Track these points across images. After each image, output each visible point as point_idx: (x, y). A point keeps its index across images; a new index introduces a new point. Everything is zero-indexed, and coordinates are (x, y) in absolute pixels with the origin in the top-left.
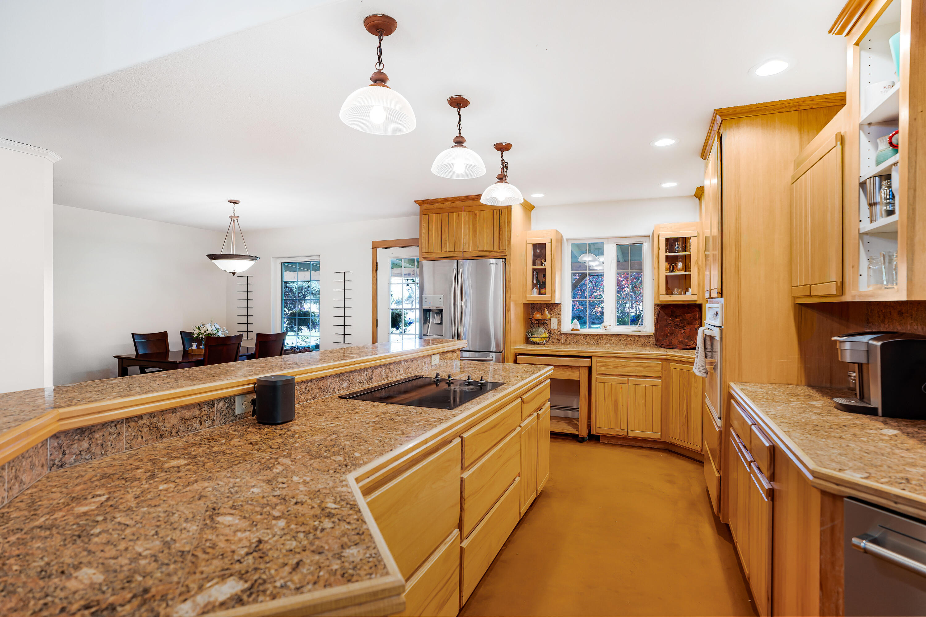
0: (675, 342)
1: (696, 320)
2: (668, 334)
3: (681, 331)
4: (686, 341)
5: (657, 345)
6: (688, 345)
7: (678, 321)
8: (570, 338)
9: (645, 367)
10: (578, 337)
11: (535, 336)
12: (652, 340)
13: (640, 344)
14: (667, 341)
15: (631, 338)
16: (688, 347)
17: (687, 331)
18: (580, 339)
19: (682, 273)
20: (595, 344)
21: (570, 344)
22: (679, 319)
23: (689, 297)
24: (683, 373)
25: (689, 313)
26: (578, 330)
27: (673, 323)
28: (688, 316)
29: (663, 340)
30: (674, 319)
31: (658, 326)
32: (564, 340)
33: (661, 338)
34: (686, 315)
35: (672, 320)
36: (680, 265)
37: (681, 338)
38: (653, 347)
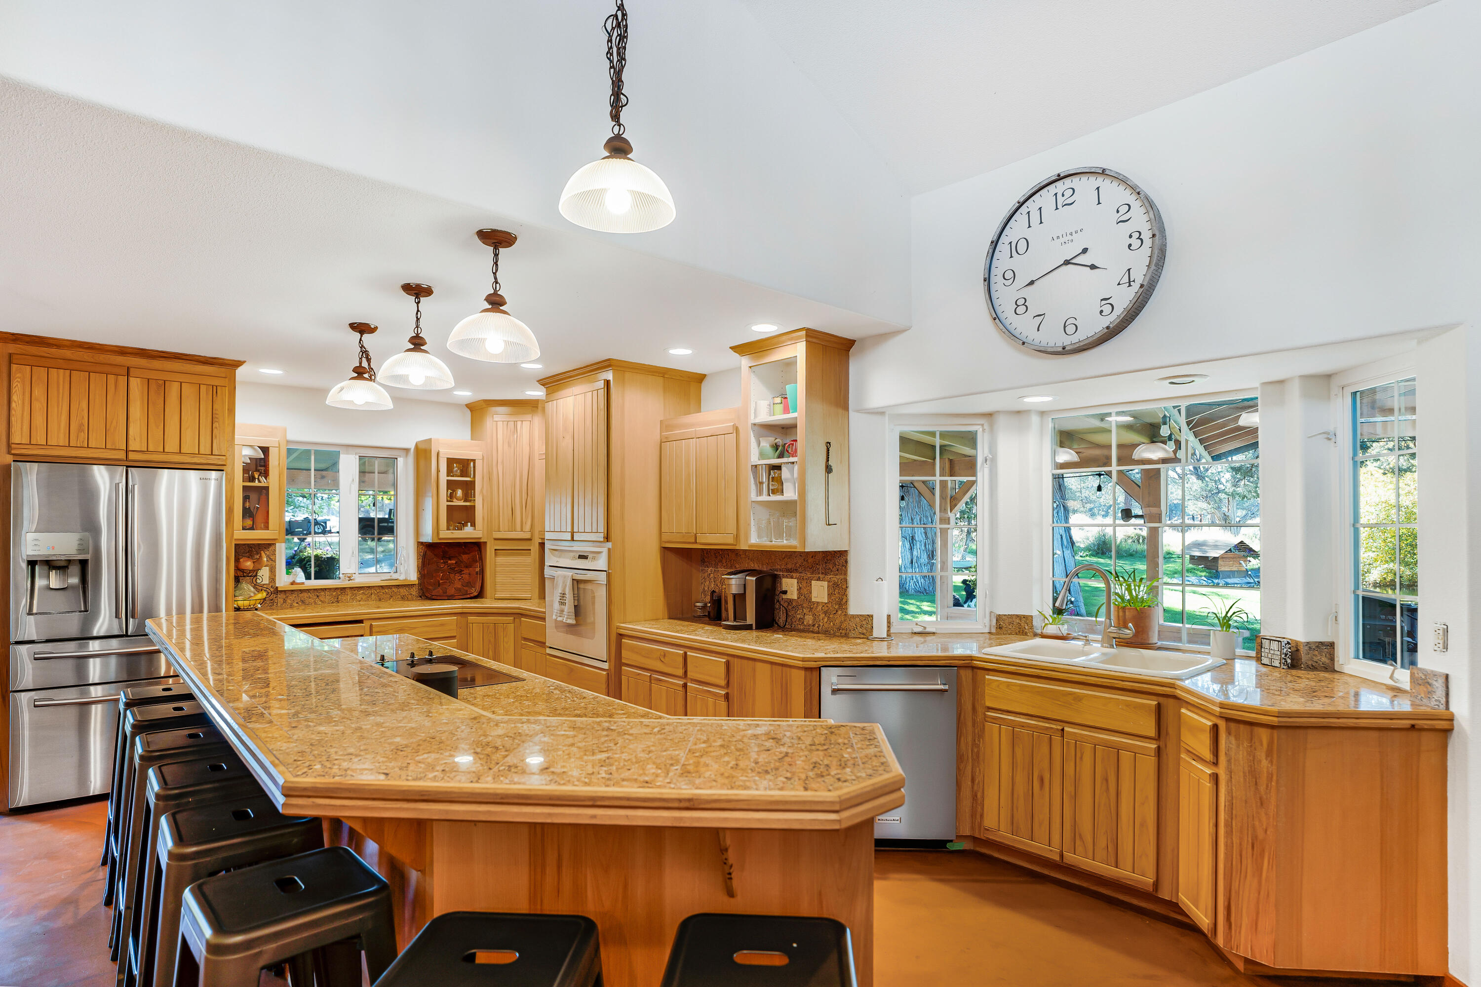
0: (451, 591)
1: (477, 561)
2: (441, 581)
3: (458, 577)
4: (466, 588)
5: (421, 597)
6: (469, 593)
7: (453, 564)
8: (292, 597)
9: (437, 626)
10: (305, 595)
11: (240, 598)
12: (414, 591)
13: (399, 597)
14: (439, 591)
15: (387, 590)
16: (468, 596)
17: (466, 577)
18: (310, 598)
19: (462, 503)
20: (333, 603)
21: (291, 607)
22: (454, 562)
23: (468, 533)
24: (488, 627)
25: (466, 553)
26: (303, 583)
27: (446, 566)
28: (465, 557)
29: (434, 590)
30: (447, 562)
31: (426, 571)
32: (281, 601)
33: (430, 588)
34: (463, 556)
35: (444, 563)
36: (459, 493)
37: (458, 585)
38: (416, 600)
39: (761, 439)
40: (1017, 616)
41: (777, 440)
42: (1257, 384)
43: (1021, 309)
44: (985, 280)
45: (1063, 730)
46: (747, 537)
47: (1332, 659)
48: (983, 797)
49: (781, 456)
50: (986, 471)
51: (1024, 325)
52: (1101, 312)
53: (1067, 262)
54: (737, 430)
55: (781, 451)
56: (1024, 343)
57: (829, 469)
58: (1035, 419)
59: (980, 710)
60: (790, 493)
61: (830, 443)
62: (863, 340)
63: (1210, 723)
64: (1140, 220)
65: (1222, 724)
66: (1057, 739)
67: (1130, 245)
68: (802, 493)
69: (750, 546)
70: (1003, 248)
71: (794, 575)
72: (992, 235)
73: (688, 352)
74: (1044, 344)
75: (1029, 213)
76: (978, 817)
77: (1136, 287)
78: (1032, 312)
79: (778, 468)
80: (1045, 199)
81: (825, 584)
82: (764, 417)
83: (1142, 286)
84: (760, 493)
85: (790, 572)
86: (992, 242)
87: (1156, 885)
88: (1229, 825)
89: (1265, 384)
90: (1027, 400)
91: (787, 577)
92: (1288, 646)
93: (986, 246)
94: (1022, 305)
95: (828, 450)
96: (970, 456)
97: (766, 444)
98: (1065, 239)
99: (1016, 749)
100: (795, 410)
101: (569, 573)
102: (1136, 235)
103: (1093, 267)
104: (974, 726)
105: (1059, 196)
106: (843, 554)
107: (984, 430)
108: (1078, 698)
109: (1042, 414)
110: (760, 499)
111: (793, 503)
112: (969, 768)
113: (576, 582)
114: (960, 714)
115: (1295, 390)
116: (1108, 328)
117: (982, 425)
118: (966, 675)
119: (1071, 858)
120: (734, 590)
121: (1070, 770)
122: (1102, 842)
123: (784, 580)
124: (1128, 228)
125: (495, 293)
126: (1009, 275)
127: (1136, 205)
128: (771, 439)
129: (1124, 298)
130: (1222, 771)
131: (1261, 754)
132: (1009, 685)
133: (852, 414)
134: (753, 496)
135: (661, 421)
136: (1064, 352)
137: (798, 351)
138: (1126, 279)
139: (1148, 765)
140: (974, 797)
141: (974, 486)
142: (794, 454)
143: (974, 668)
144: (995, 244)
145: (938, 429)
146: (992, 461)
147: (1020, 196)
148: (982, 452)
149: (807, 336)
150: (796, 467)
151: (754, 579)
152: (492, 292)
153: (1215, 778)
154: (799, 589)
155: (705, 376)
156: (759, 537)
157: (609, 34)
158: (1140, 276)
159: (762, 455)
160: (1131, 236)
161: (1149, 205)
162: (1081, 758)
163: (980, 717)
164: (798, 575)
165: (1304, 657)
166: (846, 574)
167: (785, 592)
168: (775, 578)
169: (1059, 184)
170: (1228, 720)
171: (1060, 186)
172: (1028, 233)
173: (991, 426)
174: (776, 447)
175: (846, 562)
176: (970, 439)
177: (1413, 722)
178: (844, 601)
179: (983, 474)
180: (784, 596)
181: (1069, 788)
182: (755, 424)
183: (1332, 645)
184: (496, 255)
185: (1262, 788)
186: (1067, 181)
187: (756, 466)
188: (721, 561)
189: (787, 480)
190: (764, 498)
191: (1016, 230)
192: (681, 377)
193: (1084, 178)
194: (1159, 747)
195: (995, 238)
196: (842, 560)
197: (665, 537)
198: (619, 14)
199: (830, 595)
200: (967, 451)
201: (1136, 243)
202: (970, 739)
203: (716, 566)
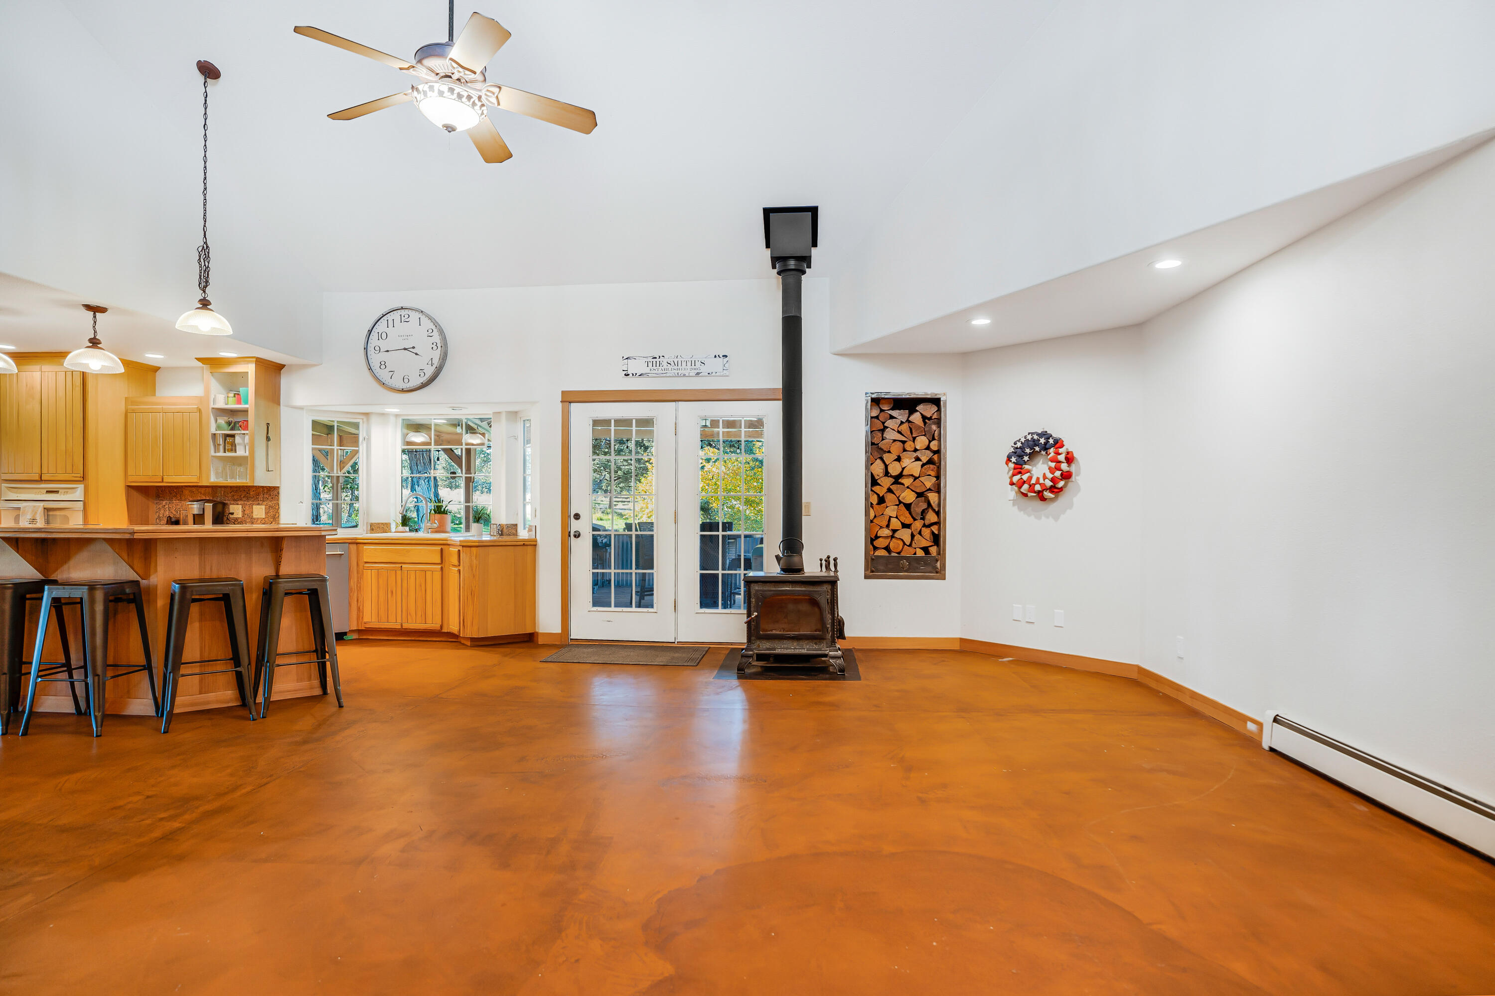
39: (218, 418)
40: (382, 523)
41: (229, 419)
42: (491, 413)
43: (383, 367)
44: (365, 349)
45: (401, 567)
46: (208, 477)
47: (517, 531)
48: (363, 609)
49: (232, 429)
50: (365, 445)
51: (384, 375)
52: (420, 375)
53: (405, 349)
54: (200, 411)
55: (232, 425)
56: (384, 384)
57: (268, 439)
58: (392, 419)
59: (361, 565)
60: (241, 452)
61: (269, 424)
62: (291, 366)
63: (457, 550)
64: (436, 338)
65: (460, 548)
66: (399, 572)
67: (432, 348)
68: (252, 452)
69: (210, 483)
70: (374, 335)
71: (240, 503)
72: (369, 327)
73: (162, 357)
74: (393, 386)
75: (388, 320)
76: (361, 618)
77: (434, 366)
78: (388, 369)
79: (233, 436)
80: (396, 316)
81: (263, 507)
82: (221, 404)
83: (436, 368)
84: (216, 449)
85: (236, 501)
86: (369, 331)
87: (441, 627)
88: (464, 588)
89: (494, 413)
90: (386, 410)
91: (233, 504)
92: (500, 526)
93: (366, 332)
94: (383, 364)
95: (268, 428)
96: (355, 434)
97: (222, 421)
98: (405, 337)
99: (379, 580)
100: (246, 403)
101: (41, 504)
102: (435, 344)
103: (416, 354)
104: (358, 573)
105: (402, 316)
106: (276, 489)
107: (363, 422)
108: (408, 551)
109: (397, 416)
110: (218, 454)
111: (245, 458)
112: (356, 594)
113: (47, 510)
114: (350, 568)
115: (504, 416)
116: (422, 383)
117: (363, 419)
118: (354, 547)
119: (405, 626)
120: (196, 512)
121: (405, 585)
122: (419, 613)
123: (231, 506)
124: (431, 340)
125: (95, 338)
126: (377, 348)
127: (435, 330)
128: (226, 418)
129: (430, 371)
130: (461, 568)
131: (474, 558)
132: (375, 550)
133: (283, 409)
134: (212, 453)
135: (126, 398)
136: (403, 391)
137: (250, 369)
138: (430, 362)
139: (438, 575)
140: (359, 609)
141: (357, 455)
142: (246, 428)
143: (357, 543)
144: (370, 332)
145: (336, 419)
146: (368, 440)
147: (383, 311)
148: (362, 434)
149: (256, 361)
150: (247, 437)
151: (211, 504)
152: (93, 337)
153: (459, 571)
154: (244, 511)
155: (159, 368)
156: (217, 478)
157: (199, 253)
158: (436, 362)
159: (219, 427)
160: (433, 344)
161: (441, 332)
162: (410, 578)
163: (361, 567)
164: (242, 502)
165: (505, 530)
166: (278, 500)
167: (232, 514)
168: (224, 505)
169: (403, 311)
170: (463, 546)
171: (403, 312)
172: (387, 330)
173: (368, 420)
174: (229, 423)
175: (278, 493)
176: (356, 426)
177: (524, 543)
178: (277, 516)
179: (362, 448)
180: (231, 516)
181: (405, 593)
182: (213, 408)
183: (516, 525)
184: (95, 317)
185: (474, 570)
186: (407, 311)
187: (215, 434)
188: (175, 496)
189: (239, 444)
190: (221, 454)
191: (381, 327)
192: (142, 367)
193: (414, 312)
194: (442, 567)
195: (370, 329)
196: (276, 492)
197: (130, 479)
198: (205, 246)
199: (266, 513)
200: (353, 430)
201: (435, 348)
202: (356, 580)
203: (171, 499)
